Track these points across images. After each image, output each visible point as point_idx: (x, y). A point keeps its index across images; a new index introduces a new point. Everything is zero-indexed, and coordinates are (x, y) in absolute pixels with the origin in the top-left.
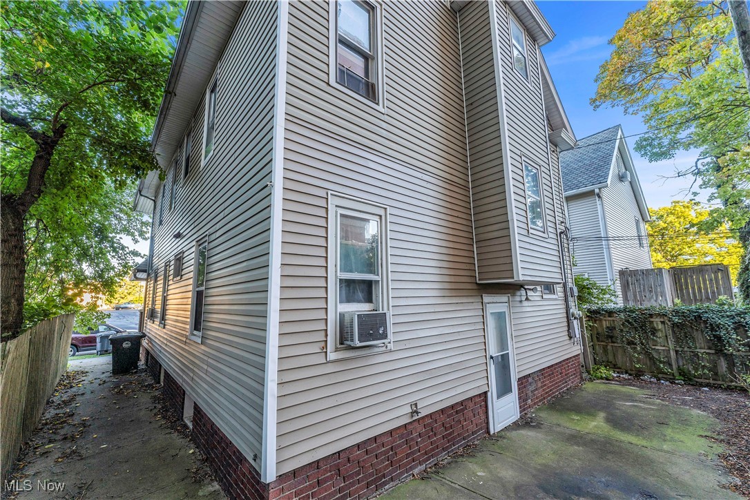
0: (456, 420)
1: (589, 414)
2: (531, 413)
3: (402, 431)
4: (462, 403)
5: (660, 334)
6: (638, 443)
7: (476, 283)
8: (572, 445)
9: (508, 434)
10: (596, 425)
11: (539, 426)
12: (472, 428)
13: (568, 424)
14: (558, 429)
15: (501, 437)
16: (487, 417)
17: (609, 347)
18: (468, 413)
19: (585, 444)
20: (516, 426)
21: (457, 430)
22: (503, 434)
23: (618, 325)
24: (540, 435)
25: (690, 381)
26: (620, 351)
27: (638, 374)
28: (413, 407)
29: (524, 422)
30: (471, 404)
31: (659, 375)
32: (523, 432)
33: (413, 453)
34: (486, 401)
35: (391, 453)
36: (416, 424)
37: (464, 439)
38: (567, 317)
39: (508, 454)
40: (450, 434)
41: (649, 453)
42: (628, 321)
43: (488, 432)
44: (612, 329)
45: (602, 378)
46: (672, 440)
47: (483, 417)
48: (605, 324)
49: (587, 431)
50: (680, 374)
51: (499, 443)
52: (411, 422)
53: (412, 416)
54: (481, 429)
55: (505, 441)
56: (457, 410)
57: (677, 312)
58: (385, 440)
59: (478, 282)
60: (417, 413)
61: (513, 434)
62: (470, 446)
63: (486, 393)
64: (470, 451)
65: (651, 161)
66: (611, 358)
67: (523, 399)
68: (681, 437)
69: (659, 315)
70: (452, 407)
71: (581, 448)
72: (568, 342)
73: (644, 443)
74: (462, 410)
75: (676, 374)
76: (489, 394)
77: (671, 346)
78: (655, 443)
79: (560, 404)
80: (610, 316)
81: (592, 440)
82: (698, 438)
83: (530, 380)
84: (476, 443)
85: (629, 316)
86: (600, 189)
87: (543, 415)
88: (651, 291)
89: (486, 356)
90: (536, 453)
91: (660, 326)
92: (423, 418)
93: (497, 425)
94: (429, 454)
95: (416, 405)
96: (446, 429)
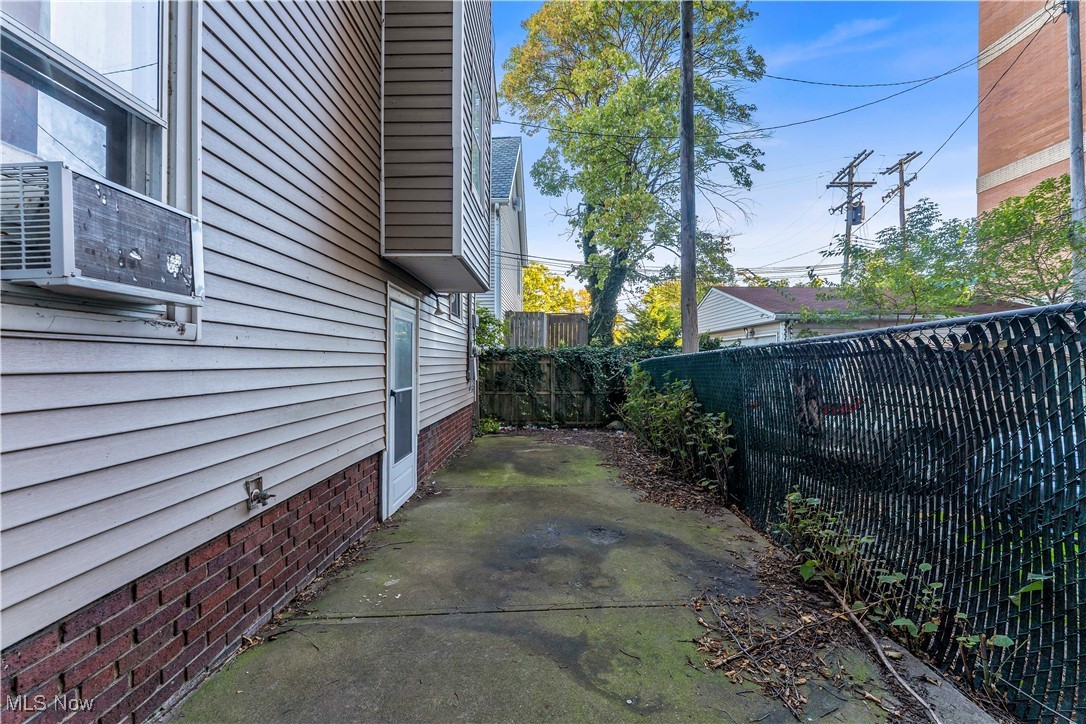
0: (333, 505)
1: (498, 468)
2: (431, 481)
3: (217, 550)
4: (344, 474)
5: (545, 378)
6: (557, 483)
7: (379, 256)
8: (497, 504)
9: (409, 514)
10: (508, 477)
11: (446, 494)
12: (357, 515)
13: (479, 483)
14: (471, 491)
15: (400, 521)
16: (379, 495)
17: (496, 397)
18: (353, 492)
19: (509, 499)
20: (415, 500)
21: (335, 524)
22: (401, 515)
23: (509, 370)
24: (454, 504)
25: (563, 423)
26: (506, 400)
27: (520, 424)
28: (252, 487)
29: (425, 494)
30: (356, 475)
31: (539, 421)
32: (429, 506)
33: (244, 594)
34: (379, 469)
35: (185, 611)
36: (255, 528)
37: (344, 539)
38: (468, 353)
39: (421, 539)
40: (321, 535)
41: (573, 490)
42: (520, 364)
43: (379, 519)
44: (501, 374)
45: (490, 433)
46: (580, 474)
47: (373, 496)
48: (496, 369)
49: (503, 485)
50: (556, 419)
51: (401, 528)
52: (242, 526)
53: (249, 509)
54: (369, 516)
55: (409, 523)
56: (335, 486)
57: (563, 353)
58: (165, 583)
59: (383, 254)
60: (262, 498)
61: (417, 511)
62: (354, 547)
63: (379, 454)
64: (356, 555)
65: (542, 192)
66: (496, 410)
67: (421, 463)
68: (586, 469)
69: (546, 357)
70: (328, 482)
71: (508, 504)
72: (465, 386)
73: (561, 482)
74: (344, 486)
75: (553, 419)
76: (385, 454)
77: (553, 390)
78: (570, 480)
79: (458, 464)
80: (501, 359)
81: (514, 493)
82: (597, 468)
83: (429, 433)
84: (362, 540)
85: (521, 358)
86: (500, 204)
87: (446, 480)
88: (531, 337)
89: (385, 390)
90: (460, 525)
91: (546, 370)
92: (271, 511)
93: (391, 505)
94: (278, 585)
95: (258, 482)
96: (316, 526)
